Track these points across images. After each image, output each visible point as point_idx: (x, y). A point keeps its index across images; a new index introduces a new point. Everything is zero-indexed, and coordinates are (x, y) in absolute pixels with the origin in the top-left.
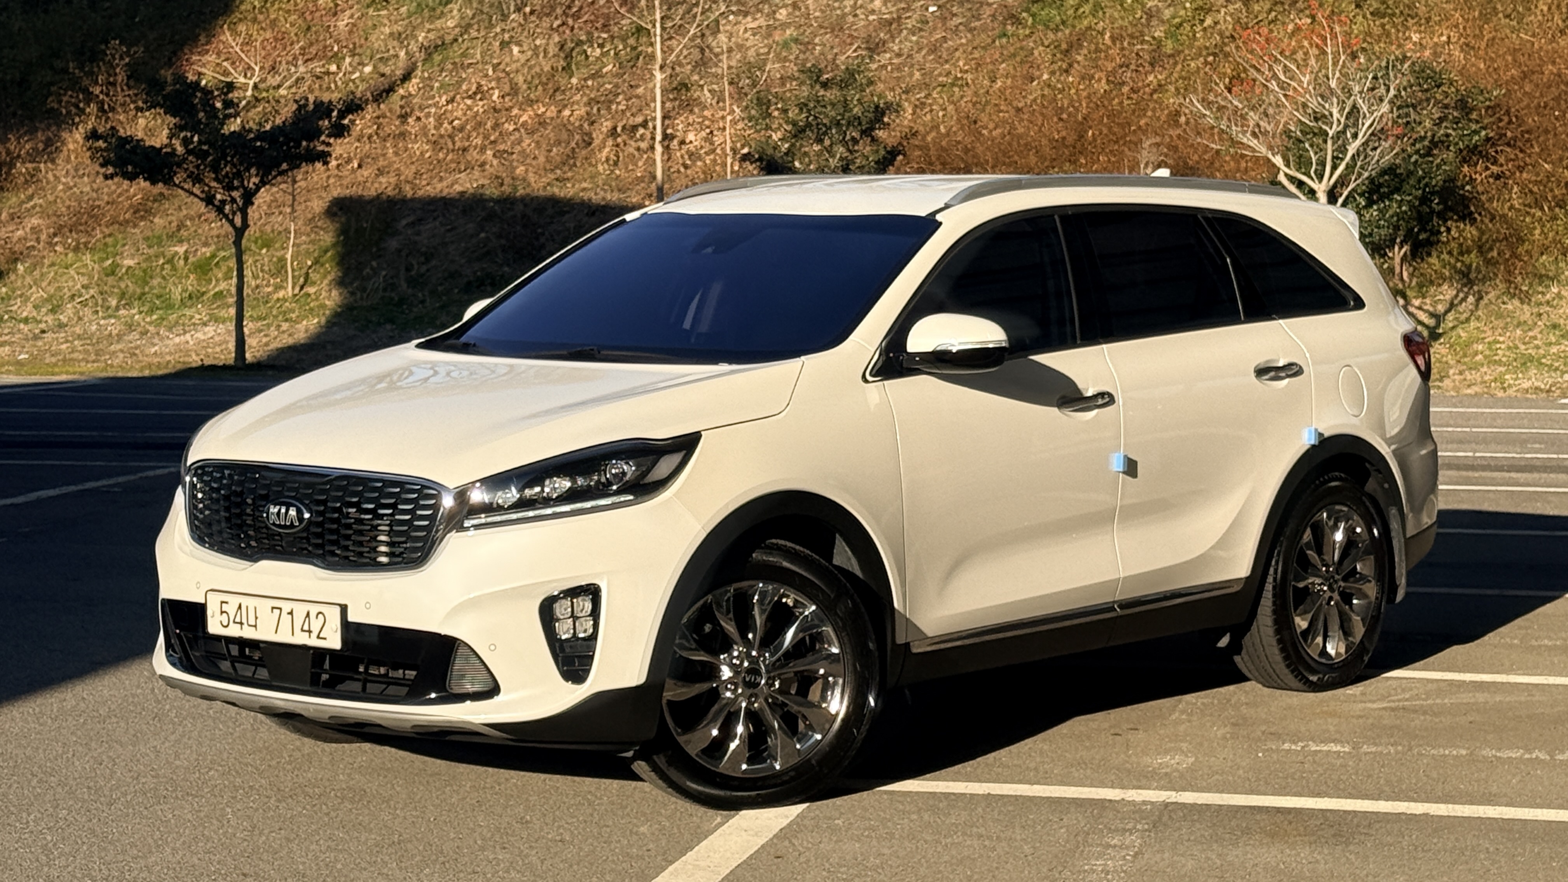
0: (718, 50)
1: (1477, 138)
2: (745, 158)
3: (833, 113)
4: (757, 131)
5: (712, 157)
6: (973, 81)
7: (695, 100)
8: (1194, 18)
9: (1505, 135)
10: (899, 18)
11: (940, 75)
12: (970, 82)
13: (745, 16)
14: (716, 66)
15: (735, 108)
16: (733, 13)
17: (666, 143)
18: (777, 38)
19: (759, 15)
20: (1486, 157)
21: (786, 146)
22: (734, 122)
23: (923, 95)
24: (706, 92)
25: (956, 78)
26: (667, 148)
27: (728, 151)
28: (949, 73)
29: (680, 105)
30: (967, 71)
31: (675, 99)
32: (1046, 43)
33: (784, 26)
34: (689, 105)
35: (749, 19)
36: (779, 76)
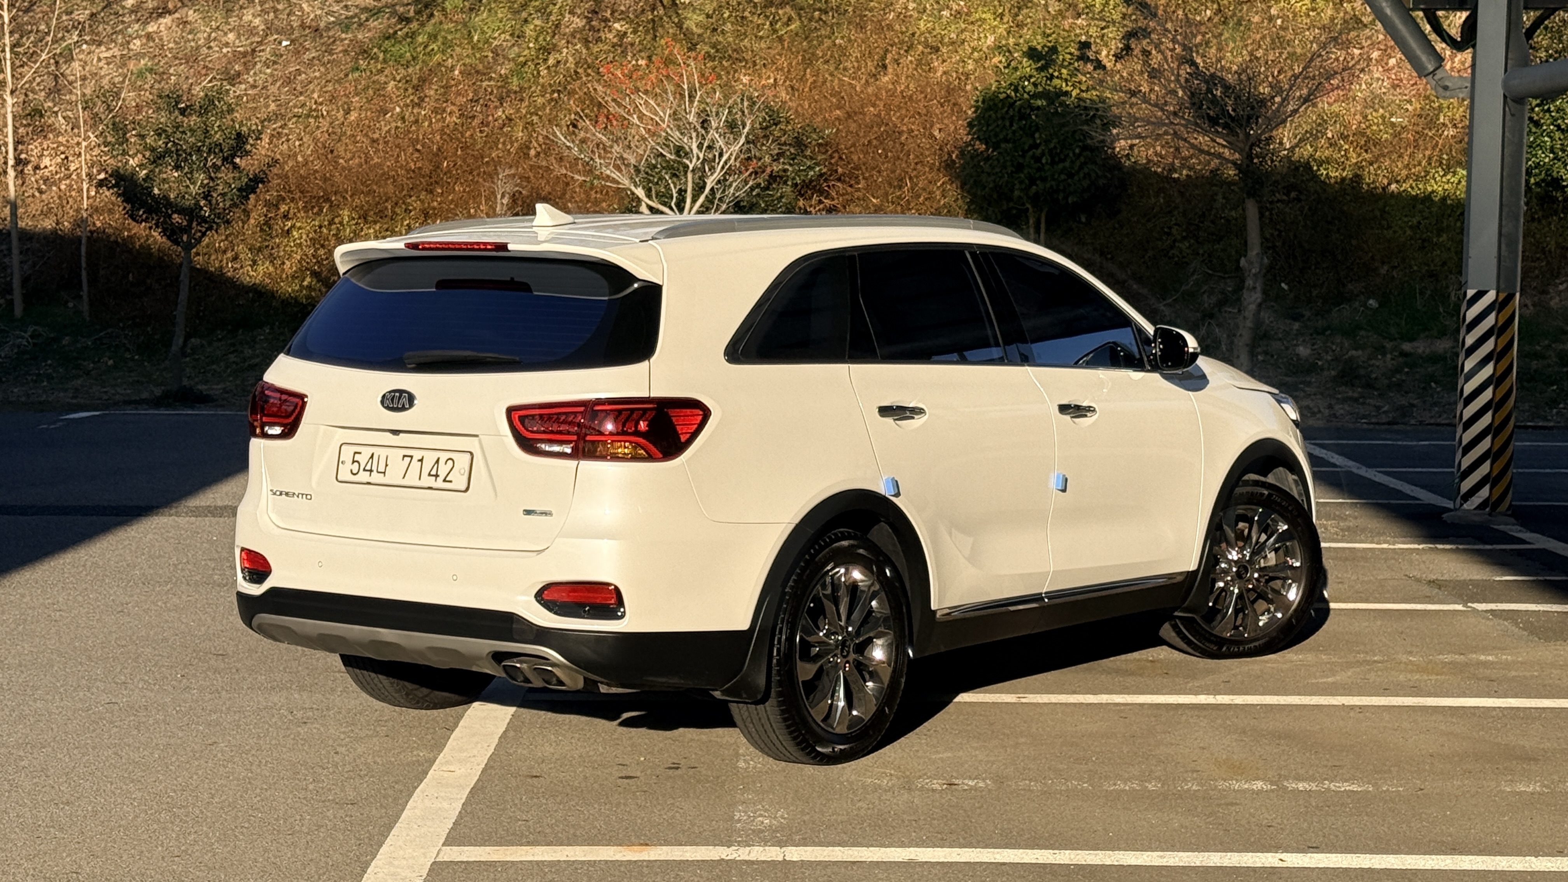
0: (72, 78)
1: (812, 173)
2: (101, 184)
3: (192, 140)
4: (113, 157)
5: (68, 182)
6: (328, 112)
7: (50, 126)
8: (537, 57)
9: (836, 171)
10: (254, 51)
11: (295, 106)
12: (325, 113)
13: (99, 45)
14: (71, 92)
15: (90, 134)
16: (86, 43)
17: (20, 168)
18: (131, 67)
19: (113, 44)
20: (821, 192)
21: (144, 172)
22: (90, 148)
23: (279, 124)
24: (60, 118)
25: (311, 110)
26: (20, 174)
27: (84, 177)
28: (303, 105)
29: (33, 131)
30: (321, 104)
31: (29, 125)
32: (398, 78)
33: (139, 56)
34: (42, 132)
35: (103, 48)
36: (134, 104)
